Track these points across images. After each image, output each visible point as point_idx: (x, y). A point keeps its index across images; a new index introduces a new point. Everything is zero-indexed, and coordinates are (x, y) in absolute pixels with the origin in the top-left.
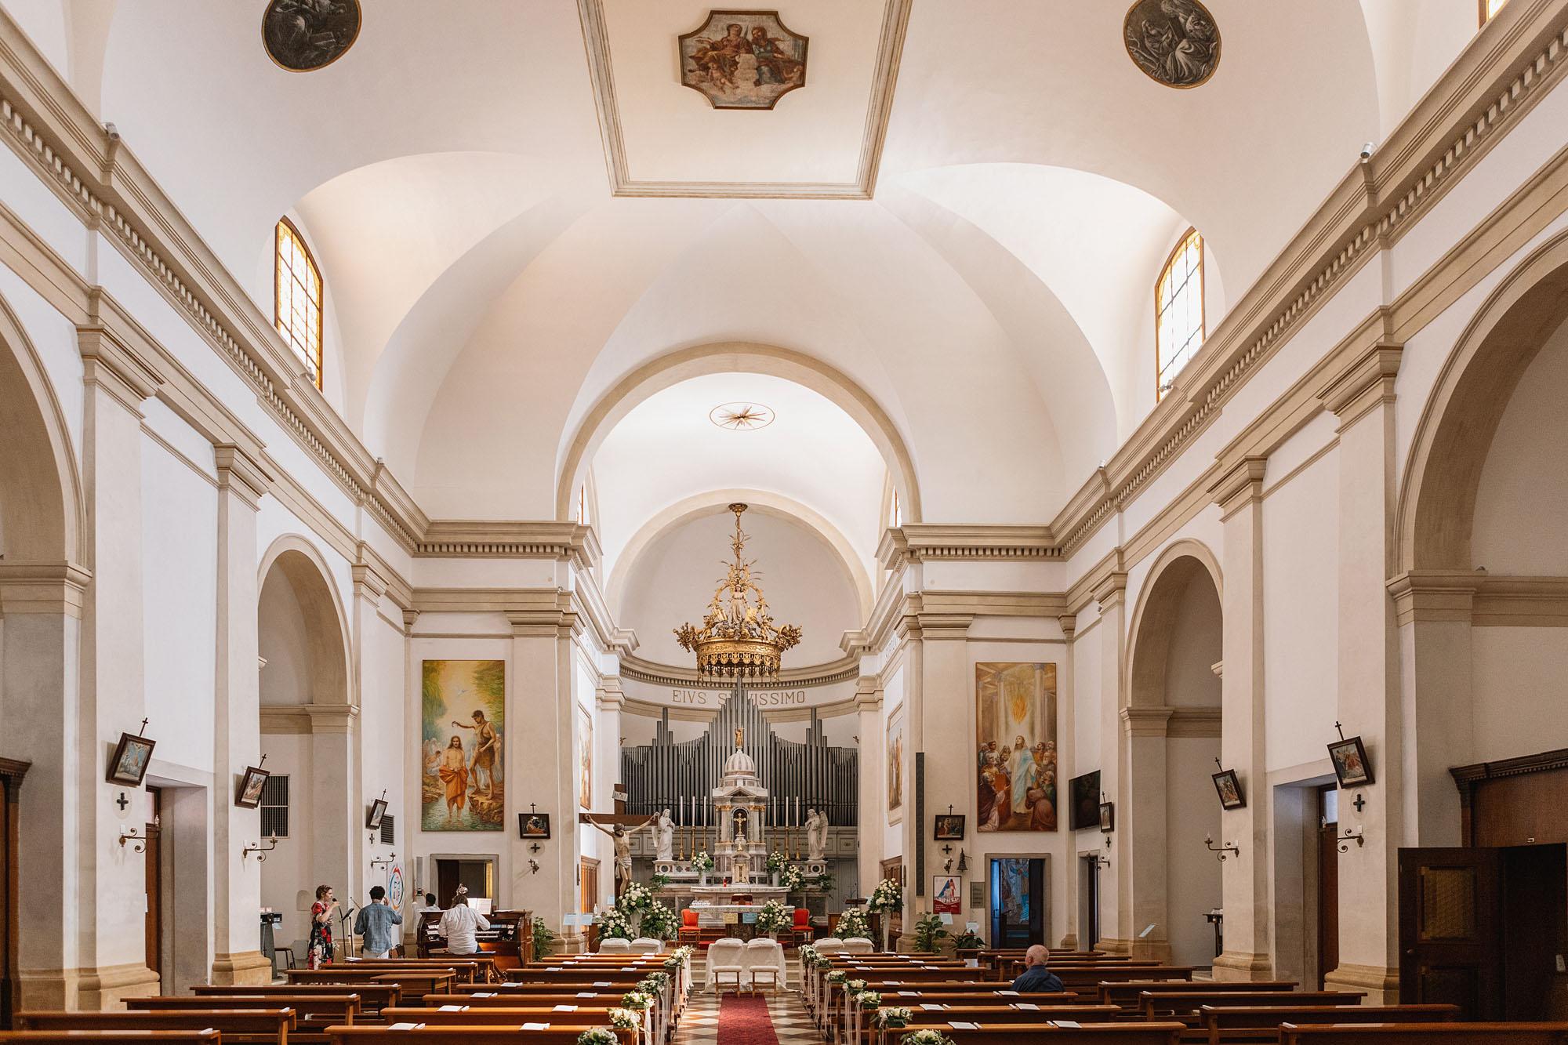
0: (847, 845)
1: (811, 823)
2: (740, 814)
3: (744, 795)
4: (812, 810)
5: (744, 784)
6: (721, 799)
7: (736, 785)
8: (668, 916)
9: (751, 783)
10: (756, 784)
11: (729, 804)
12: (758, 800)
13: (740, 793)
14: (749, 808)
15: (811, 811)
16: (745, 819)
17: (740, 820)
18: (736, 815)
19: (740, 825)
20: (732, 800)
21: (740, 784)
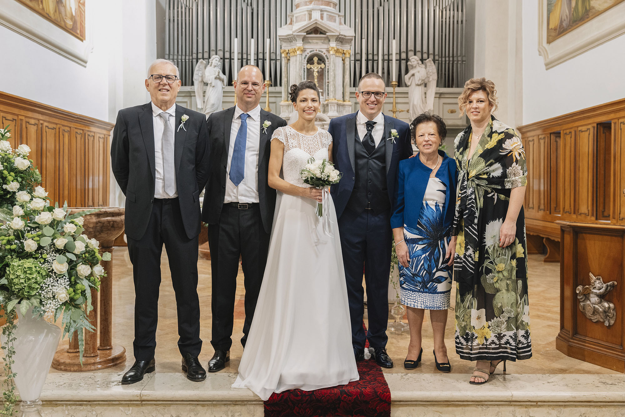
0: (452, 112)
1: (413, 75)
2: (315, 59)
3: (321, 33)
4: (416, 57)
5: (322, 18)
6: (290, 39)
7: (310, 18)
8: (60, 243)
9: (331, 18)
10: (337, 19)
11: (299, 44)
12: (341, 40)
13: (316, 30)
14: (328, 51)
15: (414, 60)
16: (323, 66)
17: (316, 68)
18: (310, 61)
19: (316, 74)
20: (304, 39)
21: (316, 16)
